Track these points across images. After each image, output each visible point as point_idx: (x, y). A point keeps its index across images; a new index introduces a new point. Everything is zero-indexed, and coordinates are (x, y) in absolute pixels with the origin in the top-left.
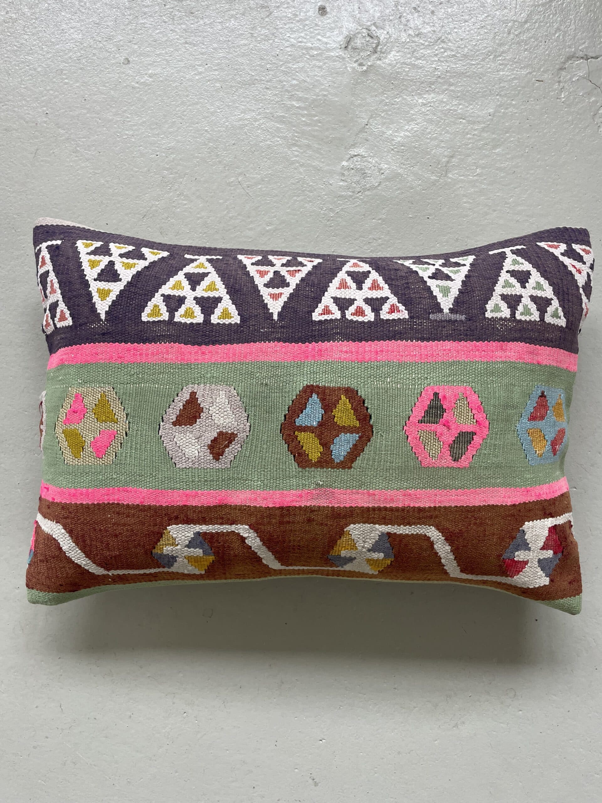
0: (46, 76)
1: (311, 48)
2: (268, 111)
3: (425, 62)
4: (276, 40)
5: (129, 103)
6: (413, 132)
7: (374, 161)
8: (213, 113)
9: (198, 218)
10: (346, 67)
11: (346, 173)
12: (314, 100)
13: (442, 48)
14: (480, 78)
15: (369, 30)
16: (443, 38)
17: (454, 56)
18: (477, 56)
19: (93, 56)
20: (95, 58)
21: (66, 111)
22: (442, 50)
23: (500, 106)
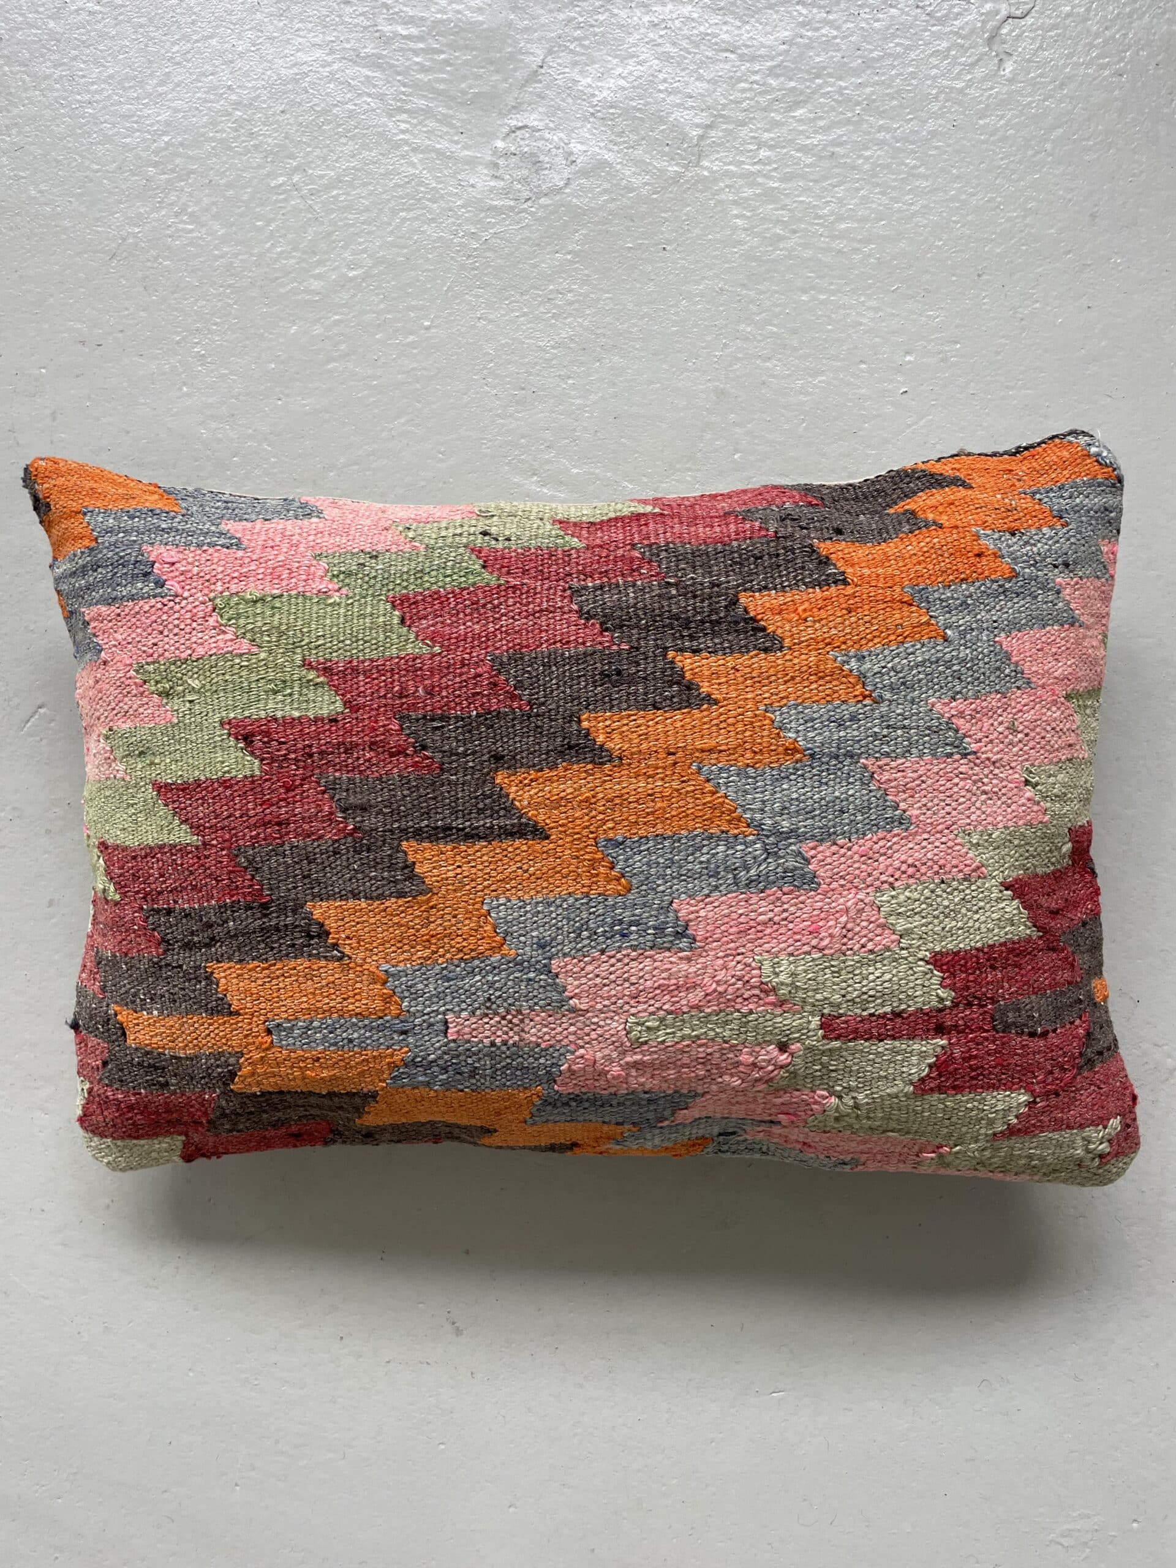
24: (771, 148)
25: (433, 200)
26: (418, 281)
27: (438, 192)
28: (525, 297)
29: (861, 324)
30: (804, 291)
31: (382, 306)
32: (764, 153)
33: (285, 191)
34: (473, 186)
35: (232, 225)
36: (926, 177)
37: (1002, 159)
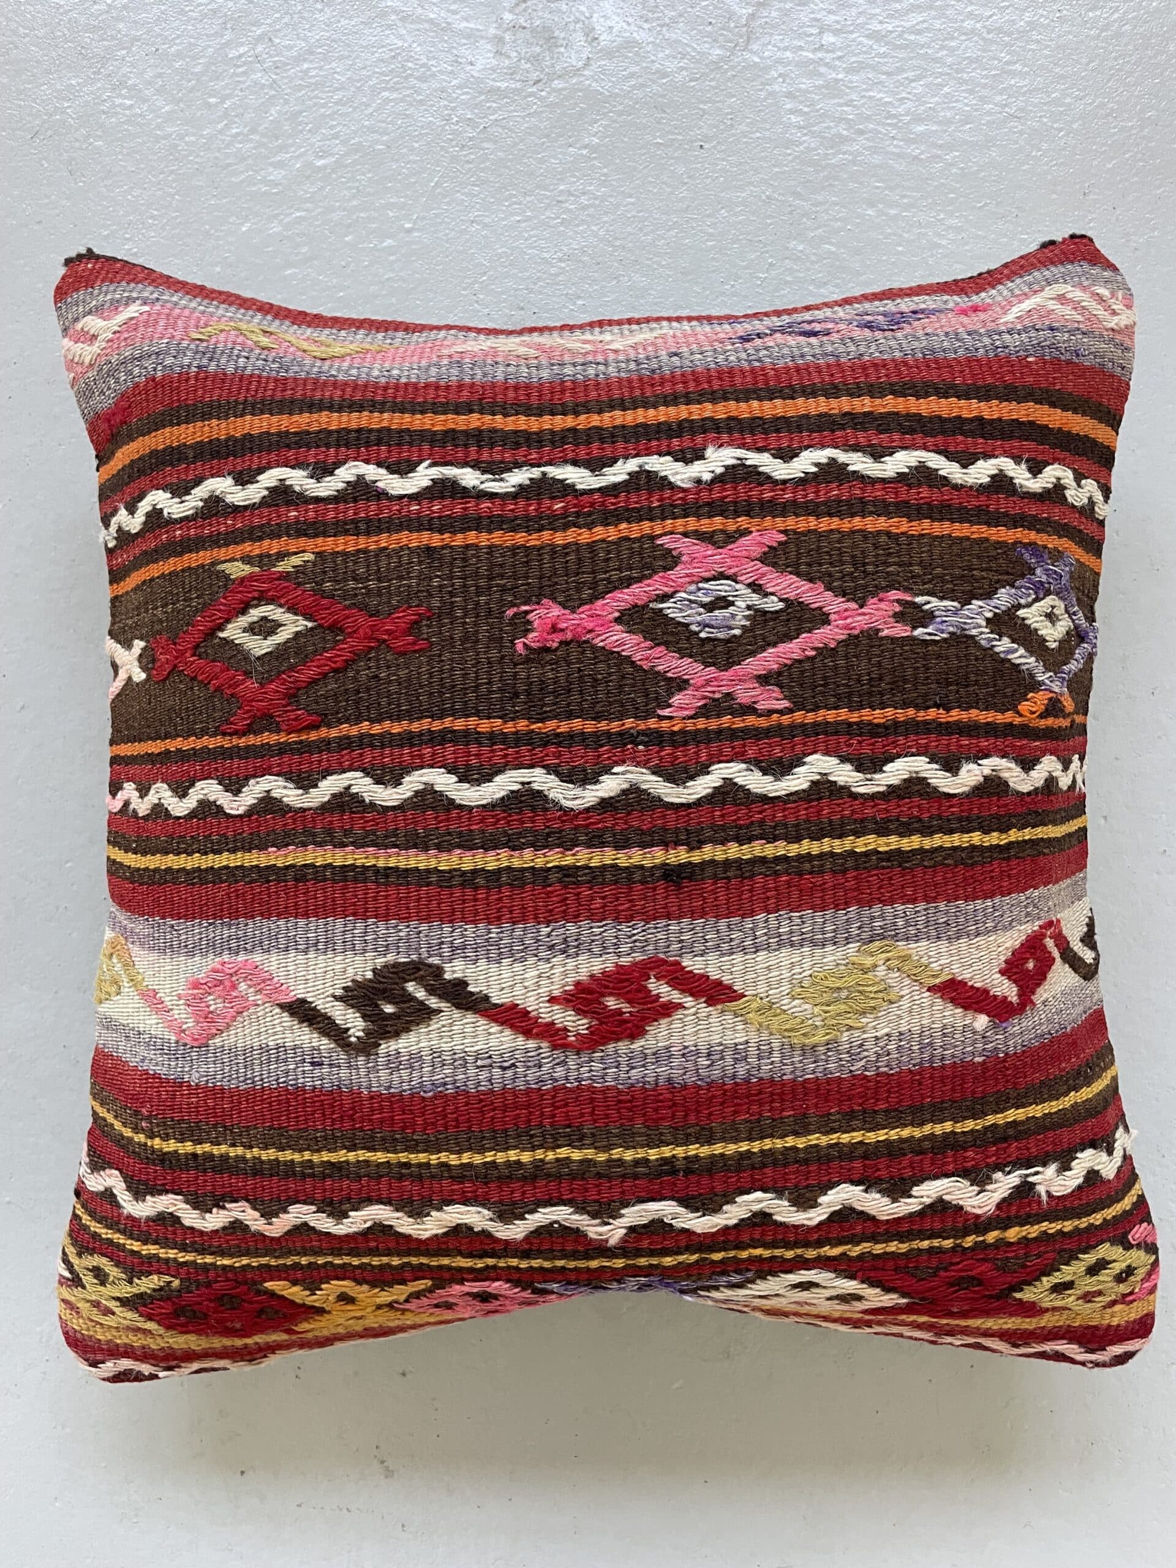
24: (836, 32)
25: (422, 79)
26: (399, 174)
27: (430, 69)
28: (528, 198)
29: (939, 246)
30: (872, 205)
31: (355, 203)
32: (828, 39)
33: (245, 63)
34: (471, 64)
35: (180, 100)
36: (1022, 75)
37: (1116, 59)
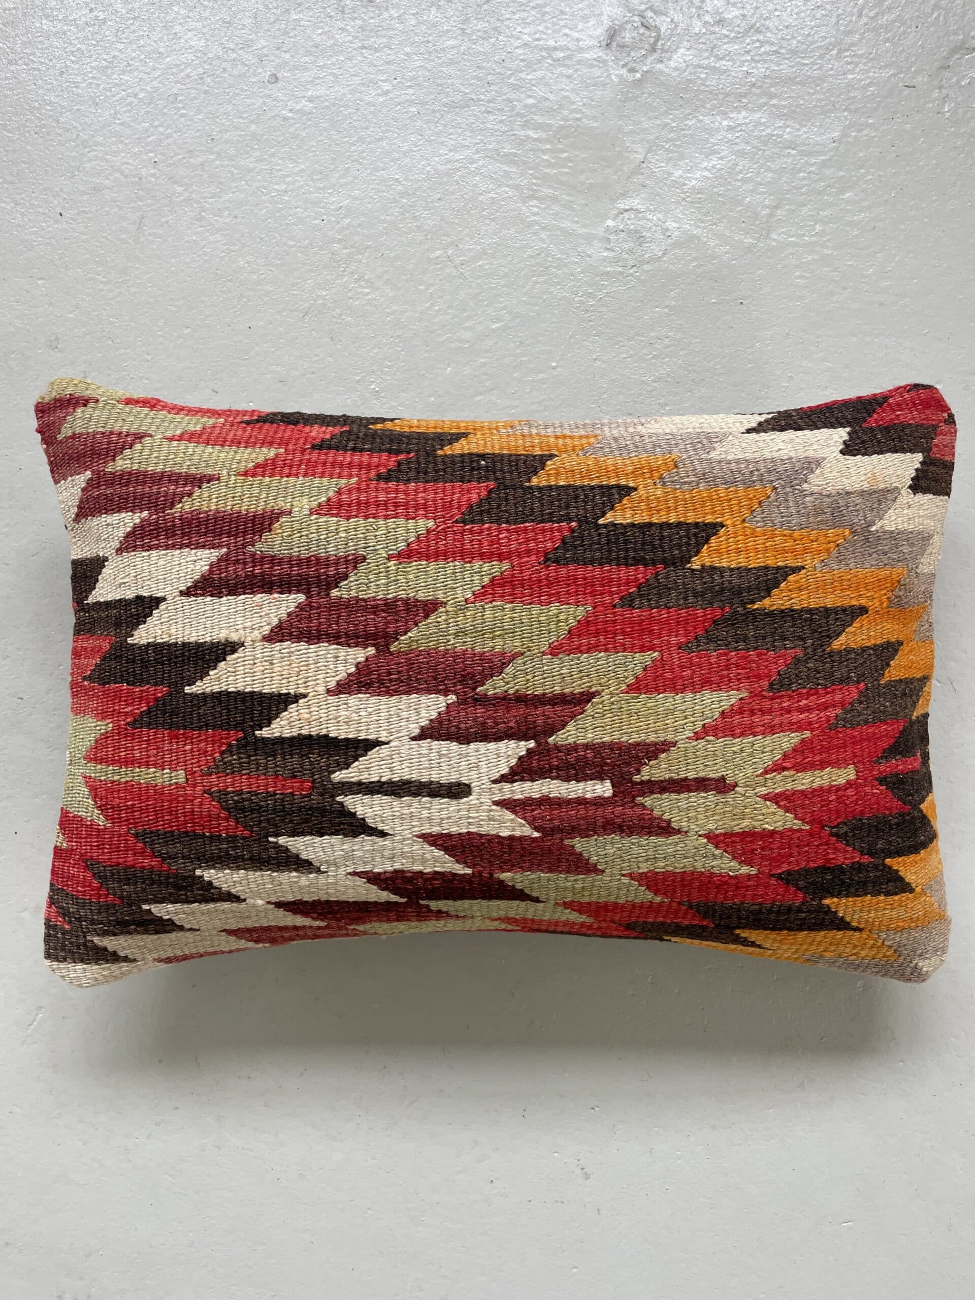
0: (152, 105)
1: (555, 48)
2: (491, 147)
3: (730, 63)
4: (501, 38)
5: (280, 142)
6: (715, 170)
7: (655, 218)
8: (405, 154)
9: (388, 314)
10: (610, 75)
11: (612, 237)
12: (562, 127)
13: (758, 41)
14: (818, 85)
15: (644, 17)
16: (758, 25)
17: (776, 52)
18: (811, 51)
19: (222, 73)
20: (226, 75)
21: (184, 158)
22: (758, 44)
23: (849, 127)
